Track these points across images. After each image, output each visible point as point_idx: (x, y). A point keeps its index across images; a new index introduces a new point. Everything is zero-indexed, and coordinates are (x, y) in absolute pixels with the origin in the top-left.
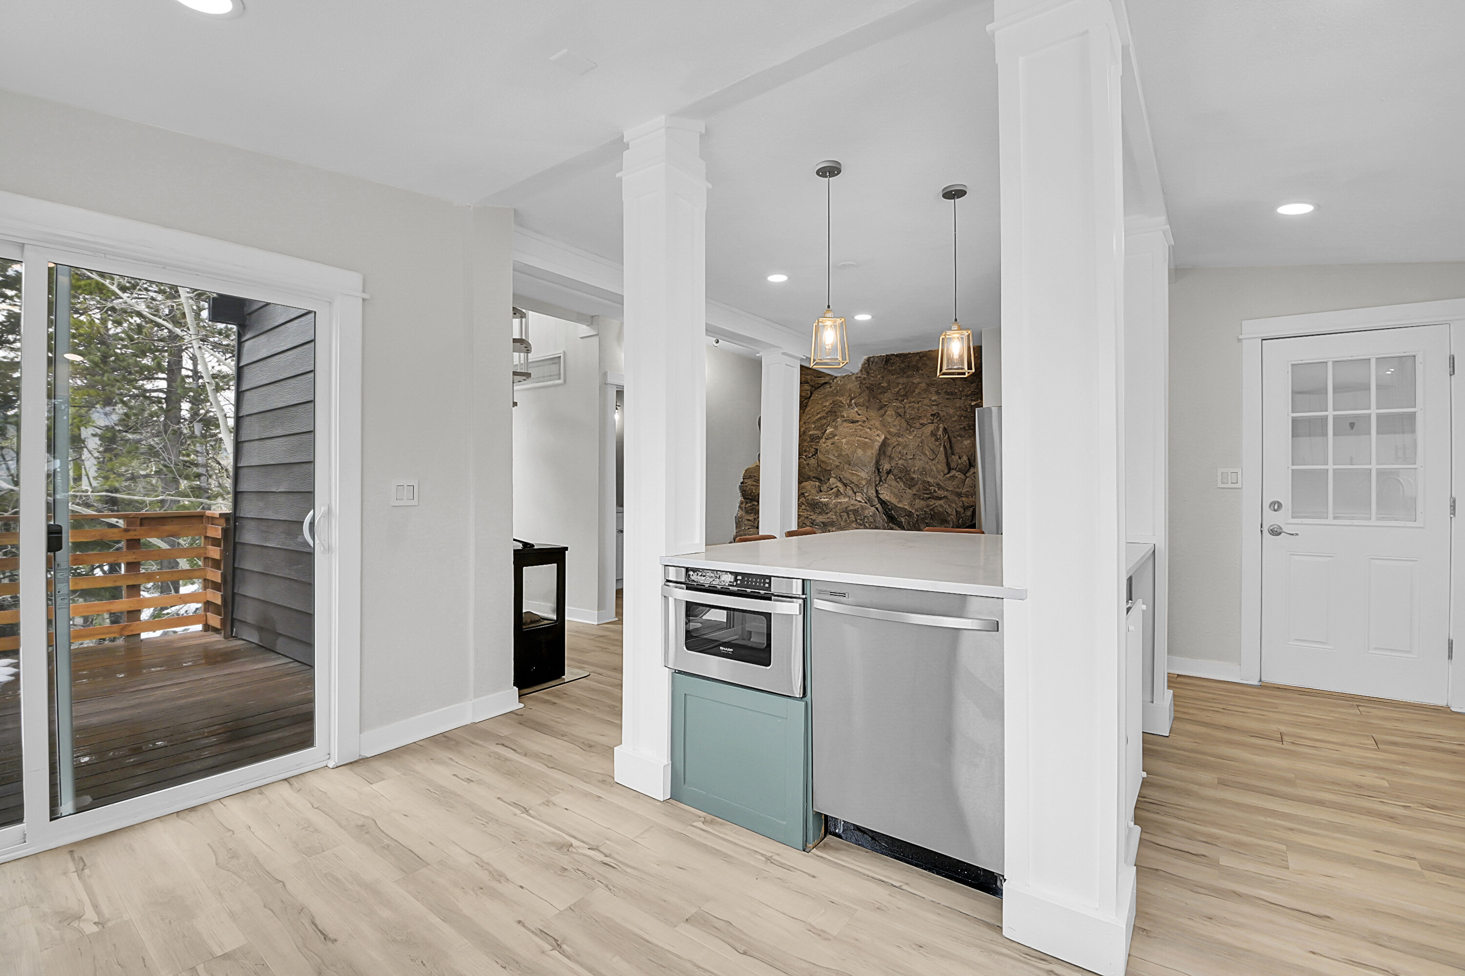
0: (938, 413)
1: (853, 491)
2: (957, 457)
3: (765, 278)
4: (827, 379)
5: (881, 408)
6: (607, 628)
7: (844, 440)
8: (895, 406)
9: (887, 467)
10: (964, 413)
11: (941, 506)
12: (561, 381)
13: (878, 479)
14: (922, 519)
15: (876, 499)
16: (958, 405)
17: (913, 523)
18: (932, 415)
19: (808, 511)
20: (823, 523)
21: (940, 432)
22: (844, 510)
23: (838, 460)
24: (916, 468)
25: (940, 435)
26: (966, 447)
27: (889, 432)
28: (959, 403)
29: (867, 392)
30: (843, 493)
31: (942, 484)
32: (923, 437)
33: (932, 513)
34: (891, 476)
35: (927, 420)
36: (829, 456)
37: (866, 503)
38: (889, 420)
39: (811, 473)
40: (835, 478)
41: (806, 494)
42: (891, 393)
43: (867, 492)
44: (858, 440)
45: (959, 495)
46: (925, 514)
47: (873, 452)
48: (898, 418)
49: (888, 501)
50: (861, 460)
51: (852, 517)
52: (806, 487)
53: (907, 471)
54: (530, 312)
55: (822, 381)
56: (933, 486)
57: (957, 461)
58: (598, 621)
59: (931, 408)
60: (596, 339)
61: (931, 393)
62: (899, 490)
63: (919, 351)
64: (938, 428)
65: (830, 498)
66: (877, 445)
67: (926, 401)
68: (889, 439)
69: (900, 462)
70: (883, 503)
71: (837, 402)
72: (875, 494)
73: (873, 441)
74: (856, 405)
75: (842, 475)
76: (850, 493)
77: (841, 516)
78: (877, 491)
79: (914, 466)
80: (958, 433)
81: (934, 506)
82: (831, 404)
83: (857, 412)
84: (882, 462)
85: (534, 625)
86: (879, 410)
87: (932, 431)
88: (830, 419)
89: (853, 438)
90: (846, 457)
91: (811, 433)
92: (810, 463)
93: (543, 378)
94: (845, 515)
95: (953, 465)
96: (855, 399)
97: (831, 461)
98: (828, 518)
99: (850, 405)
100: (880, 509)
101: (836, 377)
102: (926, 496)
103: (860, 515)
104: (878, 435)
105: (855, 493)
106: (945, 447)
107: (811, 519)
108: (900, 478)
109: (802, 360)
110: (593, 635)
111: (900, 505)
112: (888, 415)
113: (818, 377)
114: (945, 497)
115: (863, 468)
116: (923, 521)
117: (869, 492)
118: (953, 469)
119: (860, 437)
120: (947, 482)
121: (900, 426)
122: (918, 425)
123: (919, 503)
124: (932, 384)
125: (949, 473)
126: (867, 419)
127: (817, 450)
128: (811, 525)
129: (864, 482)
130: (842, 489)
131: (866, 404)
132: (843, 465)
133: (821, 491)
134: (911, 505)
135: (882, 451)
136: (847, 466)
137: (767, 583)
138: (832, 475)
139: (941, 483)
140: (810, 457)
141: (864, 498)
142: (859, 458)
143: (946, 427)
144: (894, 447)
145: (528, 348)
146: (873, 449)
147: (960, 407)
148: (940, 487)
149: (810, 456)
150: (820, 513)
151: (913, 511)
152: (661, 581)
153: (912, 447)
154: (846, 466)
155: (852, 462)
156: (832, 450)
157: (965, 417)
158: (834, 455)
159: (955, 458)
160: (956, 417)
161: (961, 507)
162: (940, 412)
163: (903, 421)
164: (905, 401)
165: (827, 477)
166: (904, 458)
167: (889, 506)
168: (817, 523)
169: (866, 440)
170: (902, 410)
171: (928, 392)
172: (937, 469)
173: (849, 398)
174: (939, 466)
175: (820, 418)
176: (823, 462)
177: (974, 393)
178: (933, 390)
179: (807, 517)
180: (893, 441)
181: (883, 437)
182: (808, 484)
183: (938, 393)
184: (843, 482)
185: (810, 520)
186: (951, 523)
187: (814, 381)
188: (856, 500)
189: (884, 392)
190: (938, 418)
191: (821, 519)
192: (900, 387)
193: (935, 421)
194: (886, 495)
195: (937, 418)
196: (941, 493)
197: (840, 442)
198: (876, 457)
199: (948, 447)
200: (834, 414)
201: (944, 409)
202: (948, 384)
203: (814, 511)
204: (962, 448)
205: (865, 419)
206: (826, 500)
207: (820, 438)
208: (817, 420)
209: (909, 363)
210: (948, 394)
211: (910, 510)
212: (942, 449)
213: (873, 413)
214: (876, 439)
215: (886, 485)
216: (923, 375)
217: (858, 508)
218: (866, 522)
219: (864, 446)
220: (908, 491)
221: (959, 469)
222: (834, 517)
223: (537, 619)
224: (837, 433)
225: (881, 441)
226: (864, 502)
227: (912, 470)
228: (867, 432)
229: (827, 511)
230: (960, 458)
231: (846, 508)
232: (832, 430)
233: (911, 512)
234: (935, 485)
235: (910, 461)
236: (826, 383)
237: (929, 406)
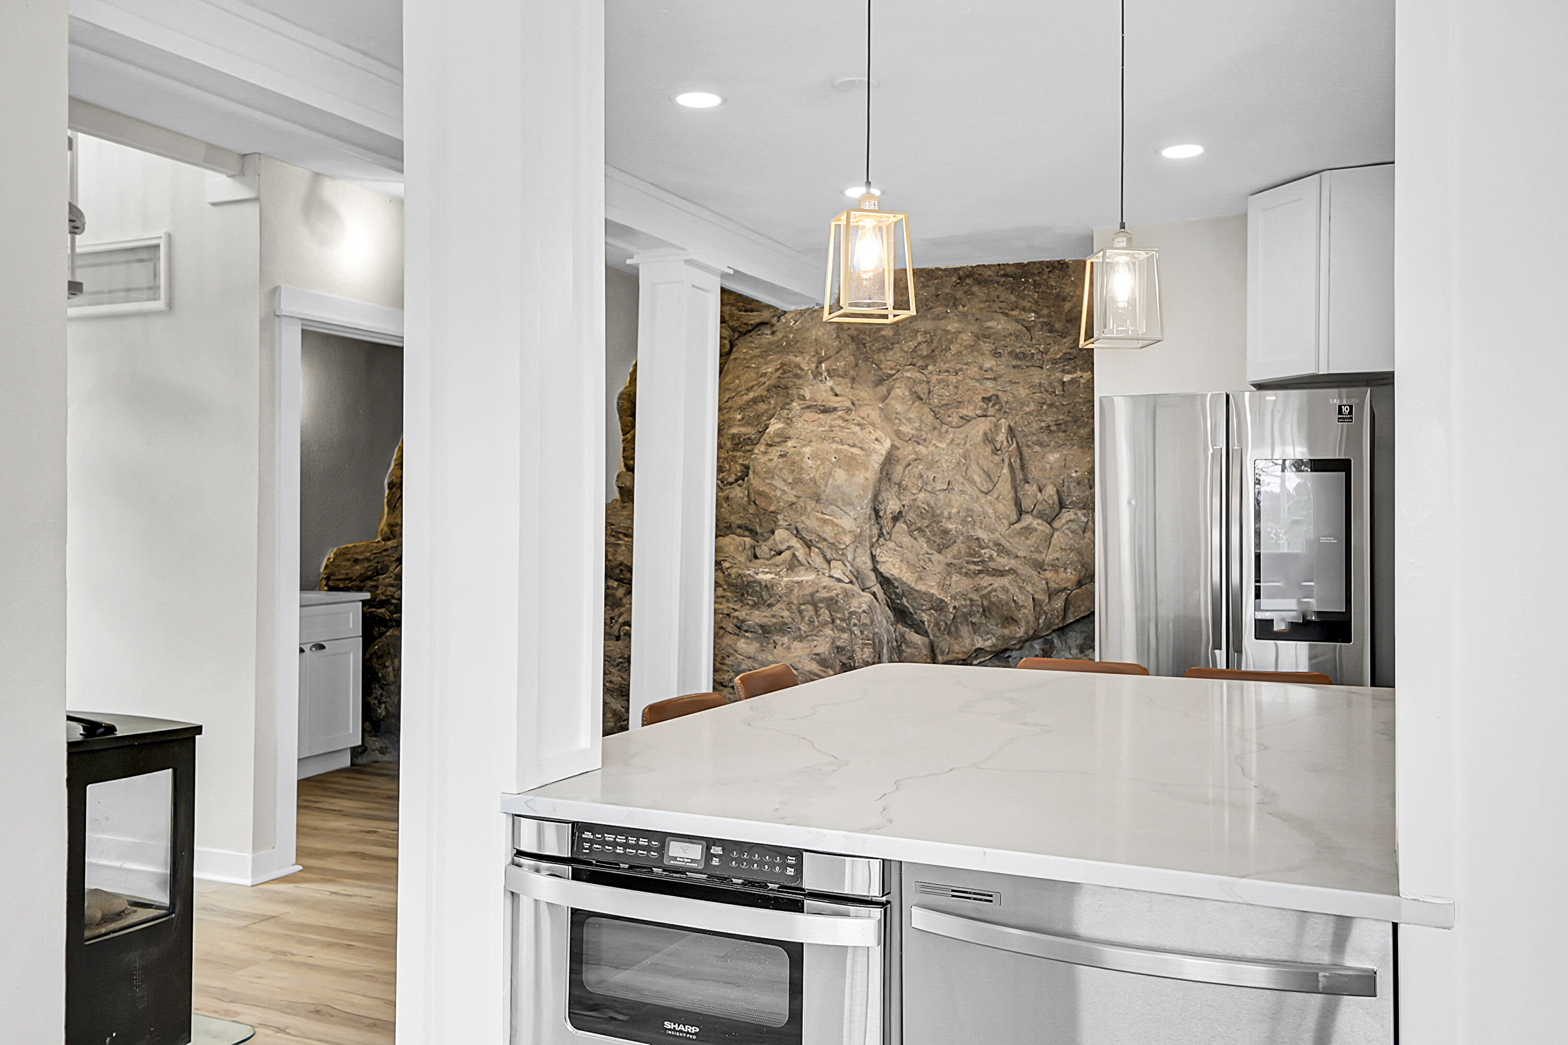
0: (997, 396)
1: (825, 557)
2: (1035, 487)
3: (671, 99)
4: (766, 315)
5: (880, 382)
6: (277, 892)
7: (807, 450)
8: (909, 378)
9: (892, 505)
10: (1049, 398)
11: (1005, 590)
12: (160, 304)
13: (875, 532)
14: (965, 616)
15: (872, 576)
16: (1036, 381)
17: (946, 624)
18: (984, 399)
19: (728, 601)
20: (762, 627)
21: (1002, 437)
22: (809, 598)
23: (794, 492)
24: (954, 511)
25: (1002, 442)
26: (1051, 468)
27: (898, 433)
28: (1038, 377)
29: (853, 346)
30: (804, 561)
31: (1007, 544)
32: (967, 446)
33: (985, 603)
34: (901, 526)
35: (975, 409)
36: (774, 482)
37: (851, 582)
38: (899, 407)
39: (733, 518)
40: (787, 529)
41: (726, 565)
42: (902, 350)
43: (854, 559)
44: (836, 451)
45: (1039, 566)
46: (971, 606)
47: (868, 475)
48: (916, 404)
49: (896, 579)
50: (844, 493)
51: (825, 615)
52: (726, 549)
53: (933, 516)
54: (80, 135)
55: (754, 318)
56: (988, 547)
57: (1036, 496)
58: (253, 877)
59: (981, 384)
60: (254, 209)
61: (983, 354)
62: (918, 555)
63: (958, 265)
64: (997, 426)
65: (778, 574)
66: (876, 461)
67: (973, 371)
68: (898, 448)
69: (921, 496)
70: (885, 581)
71: (789, 365)
72: (869, 564)
73: (868, 452)
74: (831, 373)
75: (802, 522)
76: (818, 561)
77: (800, 612)
78: (873, 557)
79: (949, 504)
80: (1034, 438)
81: (990, 588)
82: (777, 370)
83: (832, 389)
84: (884, 495)
85: (113, 926)
86: (877, 386)
87: (985, 434)
88: (776, 404)
89: (826, 445)
90: (812, 484)
91: (734, 431)
92: (731, 496)
93: (111, 295)
94: (809, 610)
95: (1027, 504)
96: (828, 362)
97: (778, 493)
98: (773, 616)
99: (817, 374)
100: (880, 595)
101: (785, 312)
102: (972, 567)
103: (840, 610)
104: (877, 440)
105: (829, 562)
106: (1010, 465)
107: (737, 618)
108: (920, 529)
109: (724, 276)
110: (245, 916)
111: (921, 587)
112: (897, 397)
113: (746, 311)
114: (1012, 571)
115: (848, 509)
116: (967, 620)
117: (858, 560)
118: (1027, 513)
119: (842, 442)
120: (1017, 540)
121: (922, 421)
122: (955, 420)
123: (959, 583)
124: (985, 336)
125: (1018, 521)
126: (853, 404)
127: (747, 468)
128: (737, 632)
129: (847, 539)
130: (801, 553)
131: (852, 372)
132: (805, 502)
133: (756, 557)
134: (943, 587)
135: (884, 473)
136: (813, 504)
137: (791, 866)
138: (780, 523)
139: (1003, 541)
140: (731, 484)
141: (848, 573)
142: (838, 487)
143: (1012, 424)
144: (909, 465)
145: (77, 224)
146: (867, 469)
147: (1040, 385)
148: (1002, 550)
149: (731, 480)
150: (755, 605)
151: (948, 600)
152: (504, 854)
153: (945, 465)
154: (811, 504)
155: (823, 497)
156: (781, 469)
157: (1051, 405)
158: (784, 481)
159: (1031, 489)
160: (1032, 405)
161: (1043, 590)
162: (1000, 393)
163: (926, 410)
164: (930, 368)
165: (768, 526)
166: (929, 489)
167: (897, 588)
168: (749, 626)
169: (855, 450)
170: (924, 386)
171: (978, 351)
172: (995, 511)
173: (815, 359)
174: (1000, 507)
175: (755, 401)
176: (761, 494)
177: (1068, 356)
178: (986, 347)
179: (728, 615)
180: (907, 451)
181: (888, 444)
182: (732, 542)
183: (996, 354)
184: (802, 538)
185: (735, 621)
186: (1023, 623)
187: (738, 319)
188: (832, 577)
189: (888, 349)
190: (997, 407)
191: (757, 617)
192: (920, 338)
193: (991, 411)
194: (892, 566)
195: (993, 405)
196: (1003, 562)
197: (799, 454)
198: (875, 487)
199: (1017, 466)
200: (782, 392)
201: (1009, 389)
202: (1017, 337)
203: (741, 598)
204: (1043, 470)
205: (849, 404)
206: (769, 576)
207: (755, 443)
208: (748, 403)
209: (937, 290)
210: (1017, 356)
211: (941, 597)
212: (1006, 471)
213: (864, 393)
214: (874, 449)
215: (891, 545)
216: (965, 315)
217: (837, 595)
218: (855, 625)
219: (850, 463)
220: (936, 557)
221: (1039, 512)
222: (786, 614)
223: (124, 905)
224: (791, 432)
225: (884, 452)
226: (847, 580)
227: (946, 514)
228: (854, 433)
229: (772, 601)
230: (1041, 491)
231: (812, 595)
232: (780, 425)
233: (942, 601)
234: (991, 544)
235: (941, 496)
236: (763, 324)
237: (977, 380)
